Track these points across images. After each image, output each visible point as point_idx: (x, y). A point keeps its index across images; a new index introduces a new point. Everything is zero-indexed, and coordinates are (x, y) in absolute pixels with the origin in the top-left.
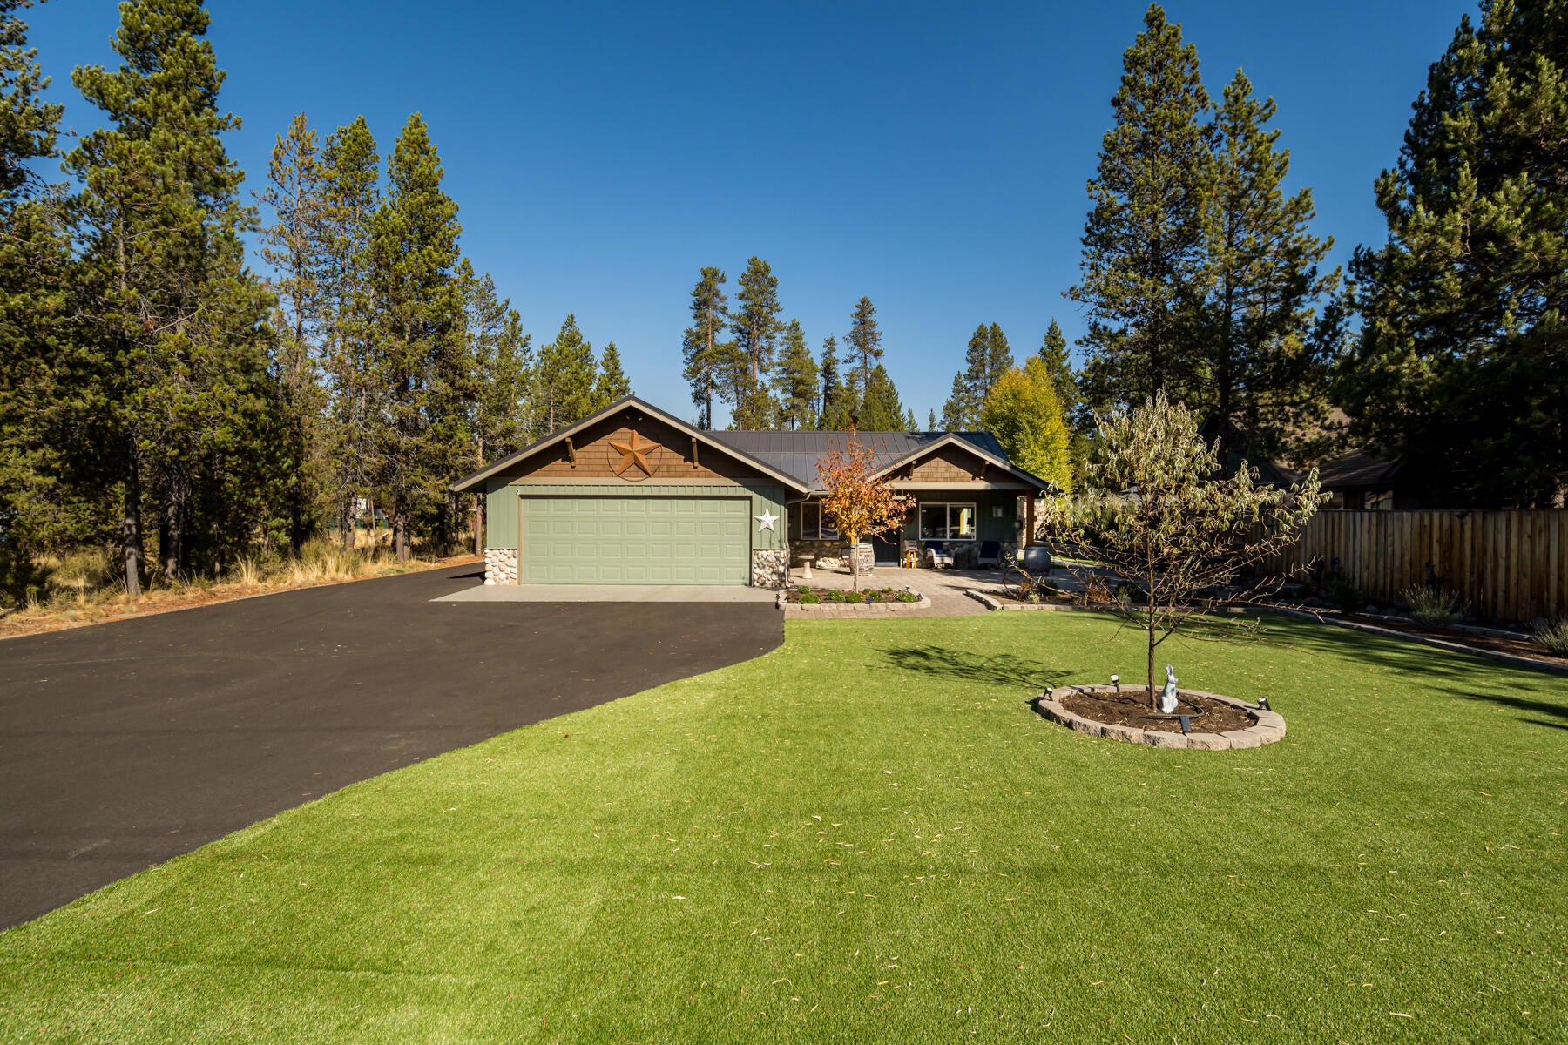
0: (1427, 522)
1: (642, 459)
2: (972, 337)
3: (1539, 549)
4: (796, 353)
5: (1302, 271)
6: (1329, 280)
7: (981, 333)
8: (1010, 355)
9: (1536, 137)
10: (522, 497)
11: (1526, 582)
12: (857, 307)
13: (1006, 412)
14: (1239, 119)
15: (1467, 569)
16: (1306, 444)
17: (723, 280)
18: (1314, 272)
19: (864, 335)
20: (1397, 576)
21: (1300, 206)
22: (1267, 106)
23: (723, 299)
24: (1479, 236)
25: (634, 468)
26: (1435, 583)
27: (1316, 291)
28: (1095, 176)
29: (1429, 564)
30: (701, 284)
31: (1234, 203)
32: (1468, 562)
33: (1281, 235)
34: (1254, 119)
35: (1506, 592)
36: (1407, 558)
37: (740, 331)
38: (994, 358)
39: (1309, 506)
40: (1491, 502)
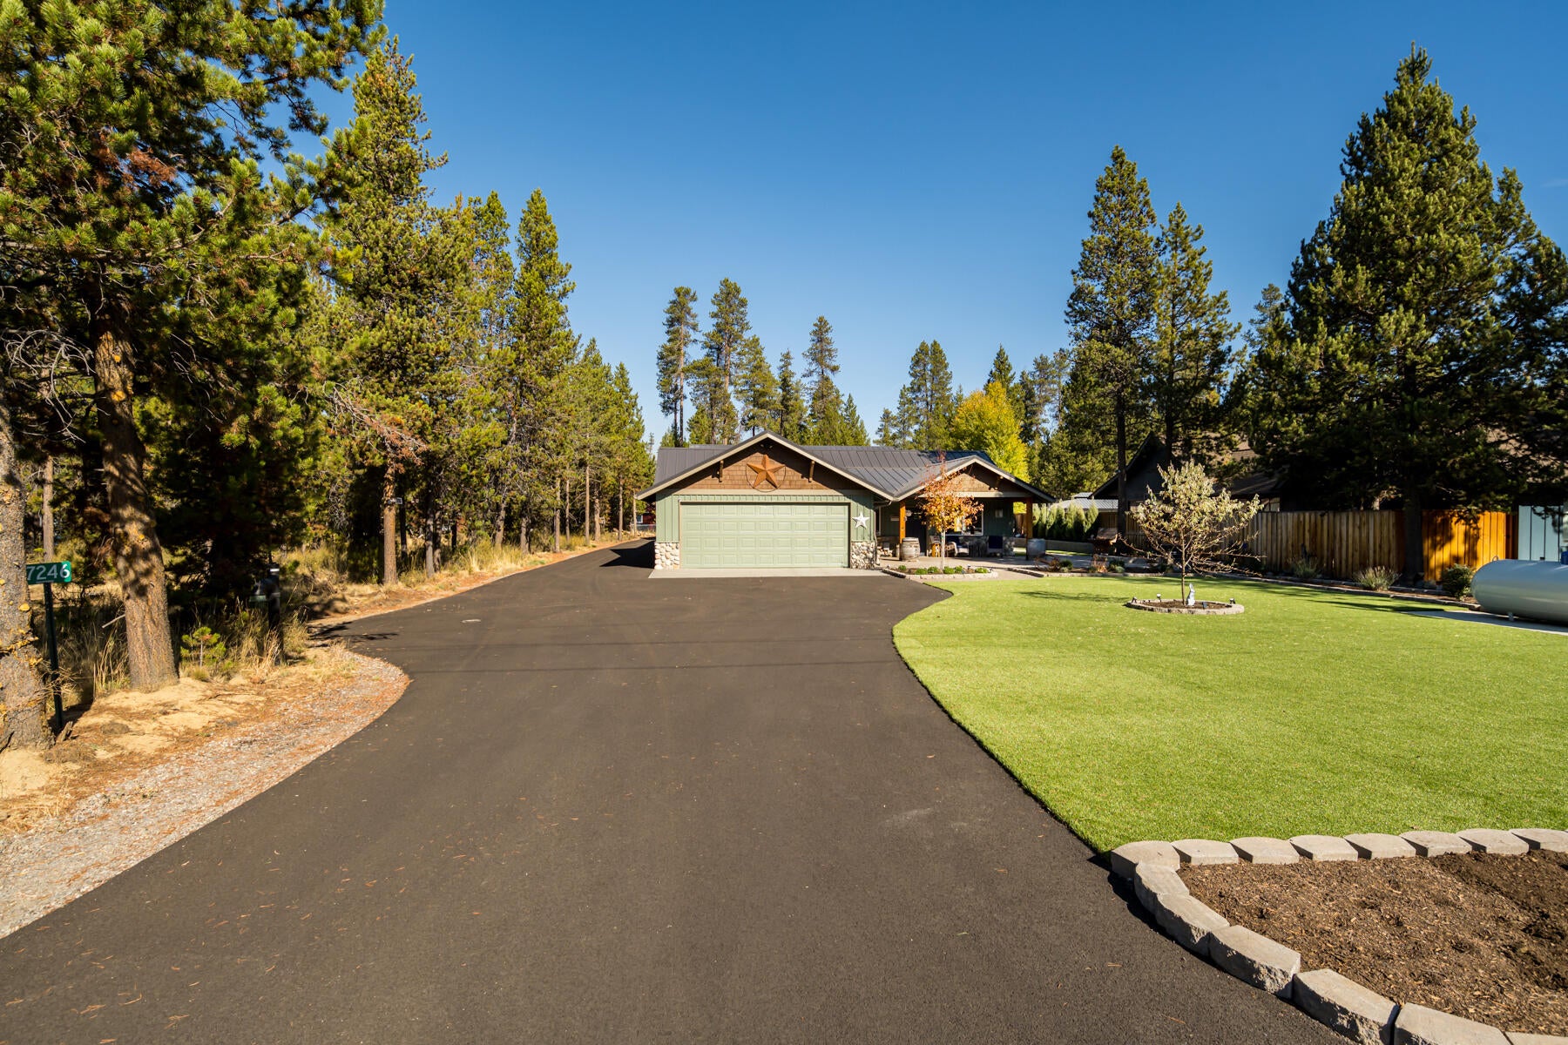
0: (1302, 519)
1: (771, 475)
2: (914, 353)
3: (1364, 535)
4: (758, 367)
5: (1223, 348)
6: (1238, 354)
7: (923, 350)
8: (948, 371)
9: (1356, 305)
10: (683, 504)
11: (1357, 554)
12: (815, 325)
13: (973, 430)
14: (1178, 239)
15: (1325, 547)
16: (1225, 467)
17: (694, 299)
18: (1230, 349)
19: (821, 351)
20: (1284, 554)
21: (1220, 300)
22: (1198, 230)
23: (694, 316)
24: (1328, 357)
25: (765, 482)
26: (1308, 556)
27: (1230, 362)
28: (1077, 268)
29: (1303, 545)
30: (674, 302)
31: (1176, 297)
32: (1325, 544)
33: (1207, 323)
34: (1190, 238)
35: (1347, 561)
36: (1290, 543)
37: (711, 347)
38: (935, 373)
39: (1254, 511)
40: (1339, 505)
